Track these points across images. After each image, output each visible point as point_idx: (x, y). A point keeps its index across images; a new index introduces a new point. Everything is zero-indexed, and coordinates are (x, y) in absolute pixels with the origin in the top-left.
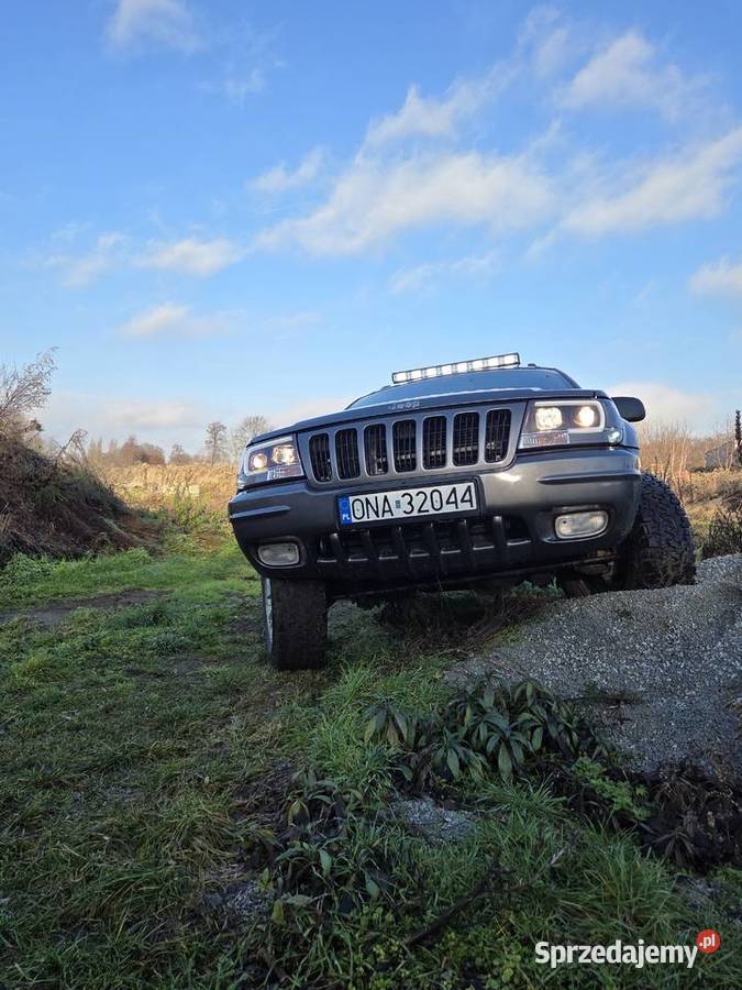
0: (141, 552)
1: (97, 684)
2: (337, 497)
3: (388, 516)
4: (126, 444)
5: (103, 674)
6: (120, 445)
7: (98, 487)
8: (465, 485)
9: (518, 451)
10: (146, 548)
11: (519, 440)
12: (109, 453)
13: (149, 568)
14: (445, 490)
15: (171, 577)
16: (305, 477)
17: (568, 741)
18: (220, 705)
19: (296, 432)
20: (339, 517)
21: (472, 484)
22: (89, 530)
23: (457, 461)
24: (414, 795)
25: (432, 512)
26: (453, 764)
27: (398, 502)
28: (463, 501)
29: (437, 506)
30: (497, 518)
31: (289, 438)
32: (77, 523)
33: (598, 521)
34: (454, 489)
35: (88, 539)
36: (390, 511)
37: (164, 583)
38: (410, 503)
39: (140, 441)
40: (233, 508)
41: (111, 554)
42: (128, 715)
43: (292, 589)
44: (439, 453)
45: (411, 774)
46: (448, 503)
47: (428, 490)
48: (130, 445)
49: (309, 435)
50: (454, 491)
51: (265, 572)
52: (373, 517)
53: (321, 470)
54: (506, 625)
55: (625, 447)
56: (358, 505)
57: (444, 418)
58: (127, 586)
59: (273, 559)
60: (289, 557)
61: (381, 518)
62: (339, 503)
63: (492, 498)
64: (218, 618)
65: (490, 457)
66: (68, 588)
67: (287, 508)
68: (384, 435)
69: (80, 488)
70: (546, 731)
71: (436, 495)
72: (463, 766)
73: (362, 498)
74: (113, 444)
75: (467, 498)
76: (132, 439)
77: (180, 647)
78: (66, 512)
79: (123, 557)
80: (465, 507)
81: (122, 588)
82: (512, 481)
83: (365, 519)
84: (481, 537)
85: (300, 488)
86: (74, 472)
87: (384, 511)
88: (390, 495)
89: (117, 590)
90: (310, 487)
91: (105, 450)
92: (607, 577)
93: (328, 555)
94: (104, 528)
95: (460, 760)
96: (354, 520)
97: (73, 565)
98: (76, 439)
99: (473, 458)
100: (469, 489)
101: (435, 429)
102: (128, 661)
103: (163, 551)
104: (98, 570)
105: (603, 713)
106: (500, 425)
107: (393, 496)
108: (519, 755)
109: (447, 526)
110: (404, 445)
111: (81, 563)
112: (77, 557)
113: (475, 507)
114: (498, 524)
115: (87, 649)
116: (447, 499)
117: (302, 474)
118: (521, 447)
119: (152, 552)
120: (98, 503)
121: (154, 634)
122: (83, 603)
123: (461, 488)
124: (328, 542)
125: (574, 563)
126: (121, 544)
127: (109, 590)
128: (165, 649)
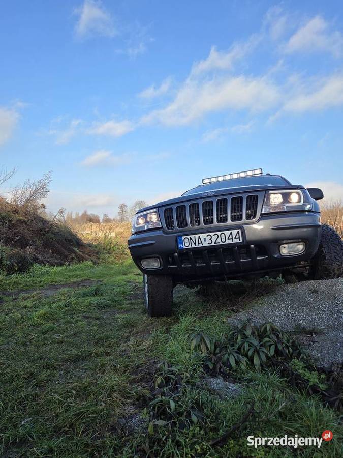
0: (89, 263)
1: (70, 322)
2: (177, 237)
3: (200, 245)
4: (83, 214)
5: (72, 317)
6: (80, 215)
7: (71, 234)
8: (237, 231)
9: (262, 214)
10: (92, 261)
11: (262, 209)
12: (76, 218)
13: (93, 270)
14: (227, 233)
15: (103, 274)
16: (162, 228)
17: (287, 351)
18: (125, 332)
19: (158, 207)
20: (178, 246)
21: (240, 230)
22: (66, 253)
23: (233, 220)
24: (214, 376)
25: (221, 243)
26: (232, 362)
27: (205, 239)
28: (235, 238)
29: (223, 240)
30: (252, 246)
31: (155, 210)
32: (62, 250)
33: (301, 247)
34: (231, 232)
35: (66, 257)
36: (201, 243)
37: (100, 277)
38: (211, 239)
39: (89, 213)
40: (130, 242)
41: (76, 263)
42: (84, 336)
43: (157, 280)
44: (224, 216)
45: (212, 366)
46: (228, 239)
47: (219, 233)
48: (85, 214)
49: (164, 208)
50: (231, 233)
51: (145, 271)
52: (193, 246)
53: (170, 224)
54: (257, 296)
55: (313, 212)
56: (186, 240)
57: (226, 200)
58: (83, 278)
59: (148, 265)
60: (155, 264)
61: (197, 246)
62: (177, 240)
63: (249, 236)
64: (124, 293)
65: (248, 217)
66: (58, 279)
67: (155, 242)
68: (198, 208)
69: (63, 234)
70: (276, 347)
71: (223, 235)
72: (237, 362)
73: (188, 237)
74: (77, 214)
75: (237, 237)
76: (85, 212)
77: (107, 306)
78: (57, 245)
79: (82, 265)
80: (236, 241)
81: (81, 279)
82: (259, 228)
83: (190, 247)
84: (245, 255)
85: (160, 233)
86: (60, 227)
87: (199, 243)
88: (201, 235)
89: (79, 280)
90: (164, 232)
91: (74, 216)
92: (306, 274)
93: (173, 264)
94: (73, 252)
95: (235, 360)
96: (185, 247)
97: (60, 268)
98: (61, 212)
99: (240, 218)
100: (238, 232)
101: (222, 204)
102: (84, 312)
103: (100, 262)
104: (70, 271)
105: (305, 339)
106: (253, 202)
107: (203, 236)
108: (264, 358)
109: (228, 249)
110: (208, 212)
111: (63, 268)
112: (61, 265)
113: (241, 241)
114: (252, 249)
115: (66, 306)
116: (228, 237)
117: (161, 226)
118: (263, 212)
119: (94, 263)
120: (70, 241)
121: (95, 300)
122: (64, 286)
123: (234, 232)
124: (173, 258)
125: (290, 267)
126: (81, 259)
127: (75, 280)
128: (100, 307)
